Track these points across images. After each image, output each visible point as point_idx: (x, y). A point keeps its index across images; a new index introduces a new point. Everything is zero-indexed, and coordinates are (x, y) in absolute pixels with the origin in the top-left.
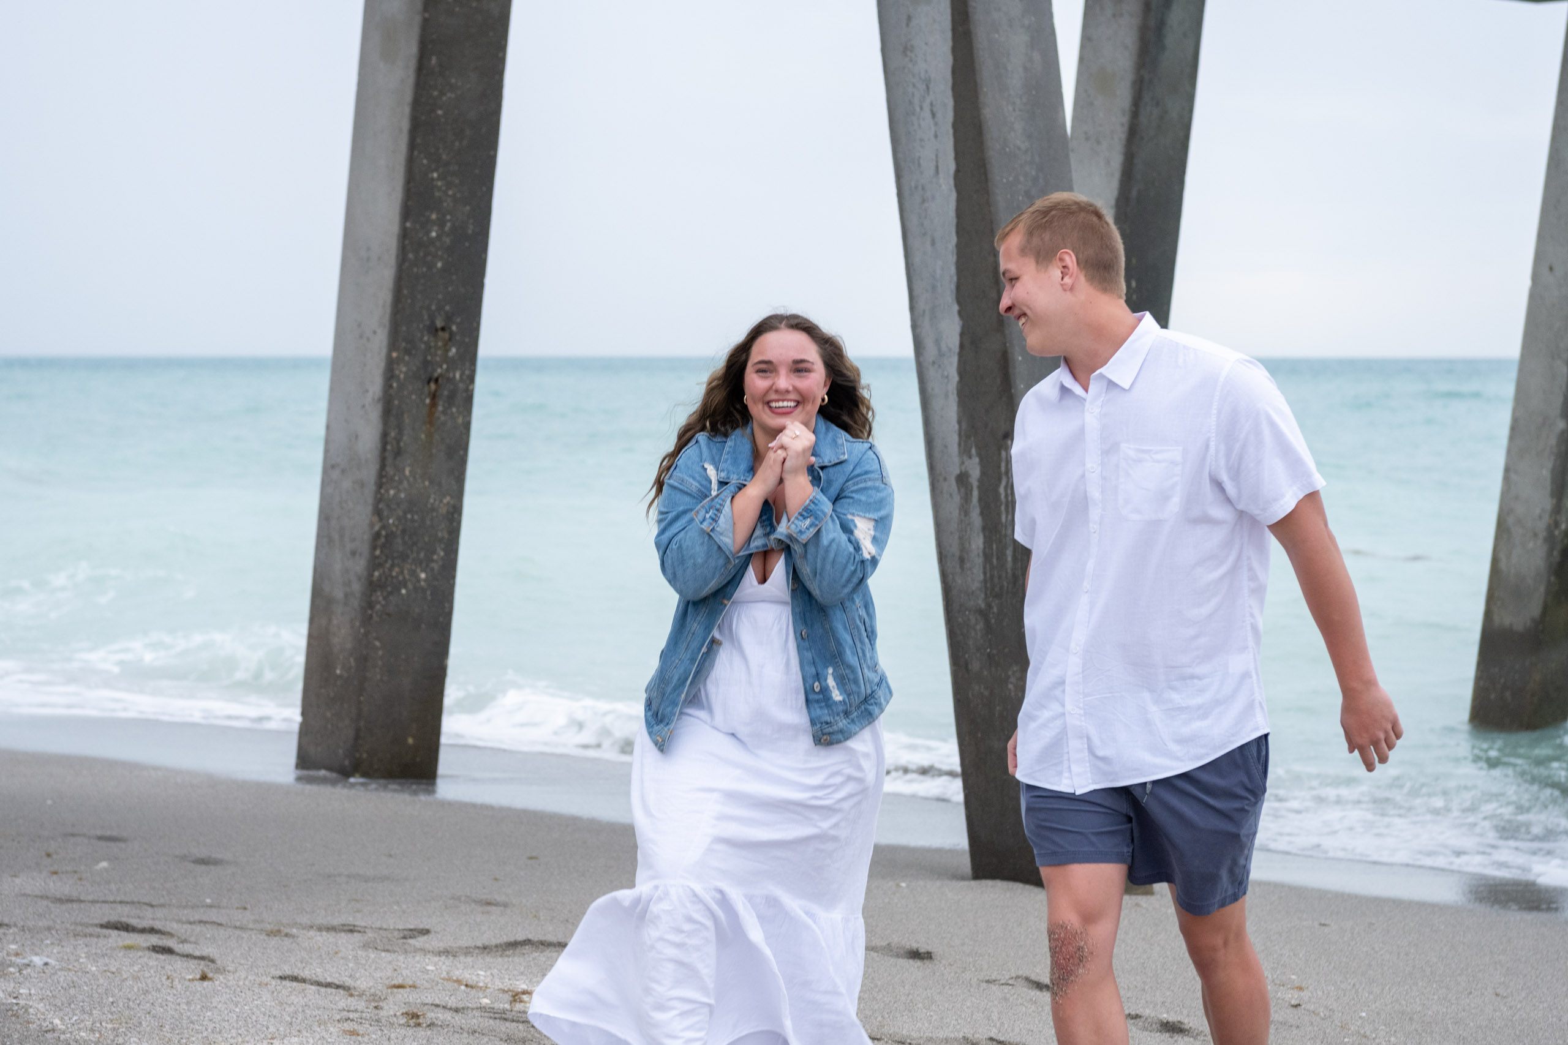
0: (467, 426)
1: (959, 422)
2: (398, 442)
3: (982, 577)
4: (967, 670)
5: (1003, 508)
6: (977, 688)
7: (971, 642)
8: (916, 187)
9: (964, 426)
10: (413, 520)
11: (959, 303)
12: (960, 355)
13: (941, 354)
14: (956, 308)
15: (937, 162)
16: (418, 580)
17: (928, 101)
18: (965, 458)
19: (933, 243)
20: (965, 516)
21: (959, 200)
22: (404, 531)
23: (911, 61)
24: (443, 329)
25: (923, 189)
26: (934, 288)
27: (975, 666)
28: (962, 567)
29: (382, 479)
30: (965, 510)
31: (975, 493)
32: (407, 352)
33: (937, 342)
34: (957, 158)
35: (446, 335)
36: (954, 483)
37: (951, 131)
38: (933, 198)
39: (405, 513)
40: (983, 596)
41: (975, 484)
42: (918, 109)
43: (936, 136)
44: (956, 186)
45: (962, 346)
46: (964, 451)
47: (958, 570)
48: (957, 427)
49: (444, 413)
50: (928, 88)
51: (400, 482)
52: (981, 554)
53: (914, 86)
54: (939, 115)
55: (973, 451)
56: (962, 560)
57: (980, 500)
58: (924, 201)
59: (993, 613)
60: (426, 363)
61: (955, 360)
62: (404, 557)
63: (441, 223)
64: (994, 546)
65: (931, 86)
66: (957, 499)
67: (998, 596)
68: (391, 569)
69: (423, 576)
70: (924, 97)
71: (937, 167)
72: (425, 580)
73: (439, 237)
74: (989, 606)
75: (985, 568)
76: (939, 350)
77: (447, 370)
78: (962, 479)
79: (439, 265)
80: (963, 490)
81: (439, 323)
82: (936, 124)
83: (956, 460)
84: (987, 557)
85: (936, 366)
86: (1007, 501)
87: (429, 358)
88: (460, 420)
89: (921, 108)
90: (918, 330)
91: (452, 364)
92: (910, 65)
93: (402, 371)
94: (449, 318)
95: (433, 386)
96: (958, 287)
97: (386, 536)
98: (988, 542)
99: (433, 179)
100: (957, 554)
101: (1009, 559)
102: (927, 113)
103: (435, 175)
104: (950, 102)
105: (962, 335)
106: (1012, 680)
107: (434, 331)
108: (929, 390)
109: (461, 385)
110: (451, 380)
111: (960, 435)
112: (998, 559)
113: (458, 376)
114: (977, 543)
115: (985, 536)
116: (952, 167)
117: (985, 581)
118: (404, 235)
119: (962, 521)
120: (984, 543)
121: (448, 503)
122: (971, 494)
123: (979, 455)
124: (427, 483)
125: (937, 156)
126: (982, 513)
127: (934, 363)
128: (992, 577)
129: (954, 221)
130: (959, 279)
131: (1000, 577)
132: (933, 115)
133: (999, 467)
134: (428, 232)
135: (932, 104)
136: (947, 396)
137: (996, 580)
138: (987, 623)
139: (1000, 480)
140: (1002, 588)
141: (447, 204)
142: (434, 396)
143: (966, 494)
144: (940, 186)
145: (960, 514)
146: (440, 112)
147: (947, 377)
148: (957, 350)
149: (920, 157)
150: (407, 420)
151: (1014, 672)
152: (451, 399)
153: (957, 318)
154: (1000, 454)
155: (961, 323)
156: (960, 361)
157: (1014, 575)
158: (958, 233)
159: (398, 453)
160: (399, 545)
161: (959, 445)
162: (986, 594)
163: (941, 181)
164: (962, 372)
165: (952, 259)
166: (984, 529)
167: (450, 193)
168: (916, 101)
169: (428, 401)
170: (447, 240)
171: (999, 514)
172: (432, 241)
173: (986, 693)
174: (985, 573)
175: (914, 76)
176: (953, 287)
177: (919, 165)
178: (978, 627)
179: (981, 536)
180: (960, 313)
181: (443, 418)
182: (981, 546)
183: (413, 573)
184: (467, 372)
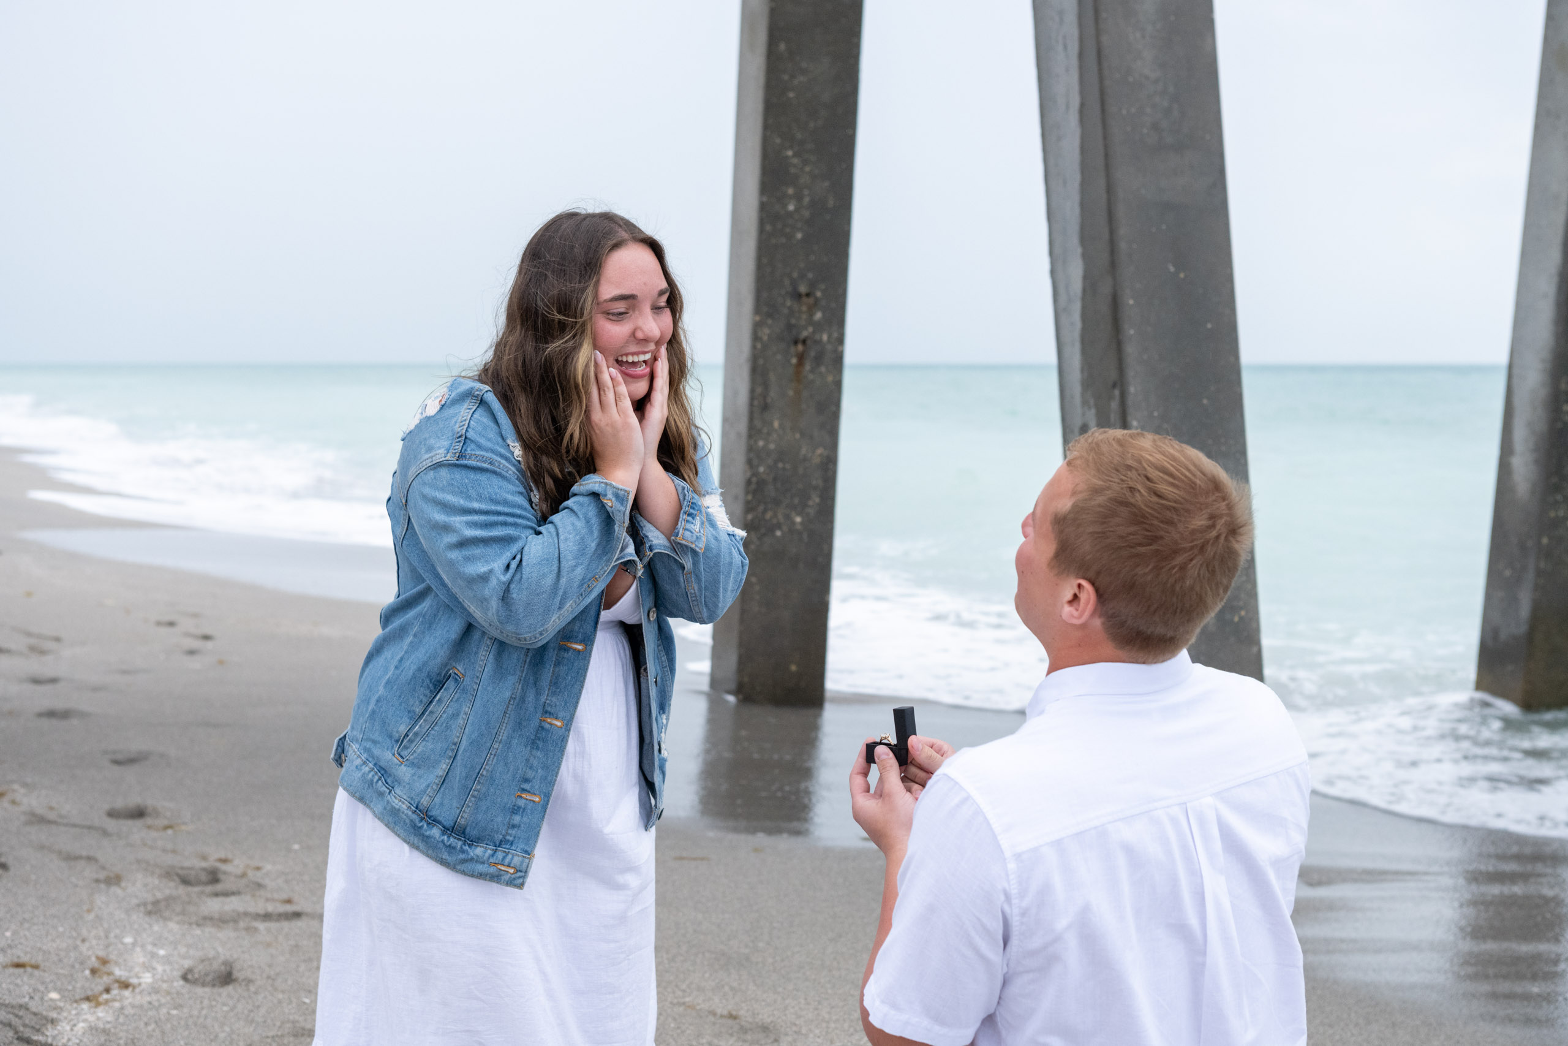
0: (838, 385)
2: (765, 397)
10: (784, 469)
16: (794, 523)
22: (775, 479)
24: (808, 295)
29: (753, 432)
32: (770, 315)
35: (811, 300)
39: (776, 462)
49: (812, 371)
51: (769, 434)
60: (790, 327)
62: (777, 502)
63: (799, 197)
68: (765, 511)
69: (798, 519)
72: (802, 523)
73: (797, 210)
77: (814, 332)
79: (799, 236)
81: (803, 289)
87: (793, 321)
88: (830, 378)
91: (819, 327)
93: (765, 333)
94: (813, 285)
95: (800, 347)
97: (758, 483)
99: (787, 157)
103: (790, 153)
107: (798, 296)
109: (829, 347)
110: (819, 342)
113: (825, 337)
118: (763, 207)
121: (821, 455)
124: (798, 436)
134: (785, 206)
141: (804, 179)
142: (801, 358)
146: (791, 95)
150: (772, 377)
152: (819, 359)
159: (765, 407)
160: (770, 491)
167: (807, 169)
169: (794, 361)
170: (806, 214)
172: (790, 214)
181: (811, 377)
183: (787, 517)
184: (835, 335)
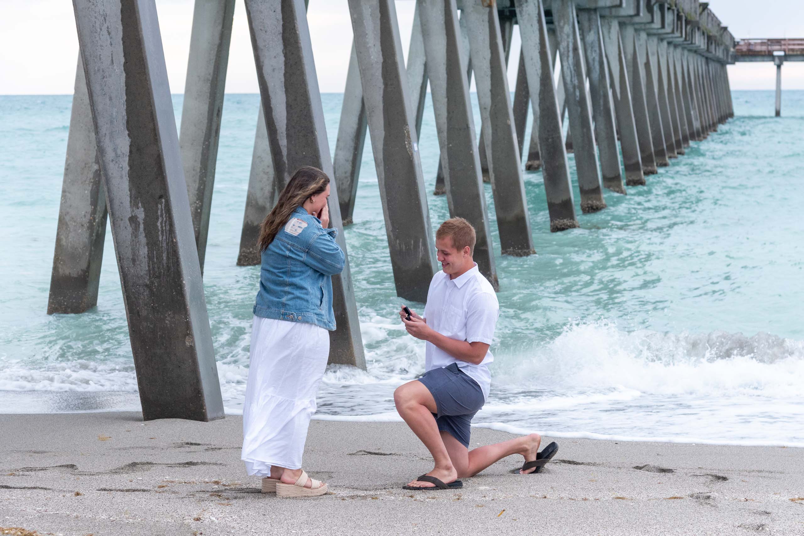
1: (130, 190)
3: (147, 269)
4: (139, 316)
5: (160, 233)
6: (145, 324)
7: (141, 301)
8: (99, 70)
9: (133, 192)
11: (128, 129)
12: (130, 156)
13: (117, 156)
14: (127, 132)
15: (112, 57)
17: (106, 26)
18: (134, 209)
19: (111, 99)
20: (135, 237)
21: (127, 78)
23: (93, 5)
25: (103, 71)
26: (112, 122)
27: (144, 313)
28: (134, 264)
30: (135, 234)
31: (142, 226)
33: (115, 150)
34: (124, 56)
36: (128, 222)
37: (121, 42)
38: (110, 76)
40: (148, 277)
41: (141, 222)
42: (99, 30)
43: (111, 44)
44: (125, 70)
45: (131, 152)
46: (134, 204)
47: (131, 265)
48: (129, 193)
50: (105, 19)
52: (146, 257)
53: (96, 18)
54: (113, 34)
55: (140, 205)
56: (134, 261)
57: (145, 229)
58: (104, 77)
59: (155, 286)
61: (127, 159)
64: (155, 252)
65: (107, 18)
66: (130, 229)
67: (158, 277)
70: (103, 24)
71: (112, 60)
74: (152, 283)
75: (149, 263)
76: (116, 154)
78: (133, 219)
80: (133, 225)
82: (111, 38)
83: (129, 210)
84: (150, 258)
85: (114, 162)
86: (162, 229)
89: (101, 29)
90: (102, 144)
92: (93, 7)
96: (128, 122)
98: (150, 251)
100: (131, 257)
101: (165, 258)
102: (105, 33)
104: (121, 28)
105: (131, 146)
106: (168, 318)
108: (110, 174)
111: (131, 197)
112: (157, 259)
114: (144, 251)
115: (148, 248)
116: (123, 60)
117: (149, 270)
119: (133, 241)
120: (148, 251)
122: (139, 227)
123: (143, 206)
125: (112, 54)
126: (146, 236)
127: (113, 161)
128: (154, 268)
129: (125, 88)
130: (128, 117)
131: (158, 268)
132: (109, 34)
133: (157, 213)
135: (108, 28)
136: (122, 177)
137: (156, 270)
138: (151, 291)
139: (158, 219)
140: (160, 273)
143: (136, 227)
144: (115, 70)
145: (132, 237)
147: (122, 168)
148: (128, 154)
149: (100, 55)
151: (169, 315)
153: (127, 138)
154: (157, 206)
155: (130, 140)
156: (129, 160)
157: (167, 266)
158: (126, 94)
161: (131, 202)
162: (150, 276)
163: (115, 67)
164: (131, 165)
165: (123, 108)
166: (148, 244)
168: (97, 25)
171: (158, 237)
173: (152, 326)
174: (149, 266)
175: (95, 12)
176: (125, 122)
177: (100, 59)
178: (145, 293)
179: (146, 248)
180: (129, 135)
182: (147, 253)
